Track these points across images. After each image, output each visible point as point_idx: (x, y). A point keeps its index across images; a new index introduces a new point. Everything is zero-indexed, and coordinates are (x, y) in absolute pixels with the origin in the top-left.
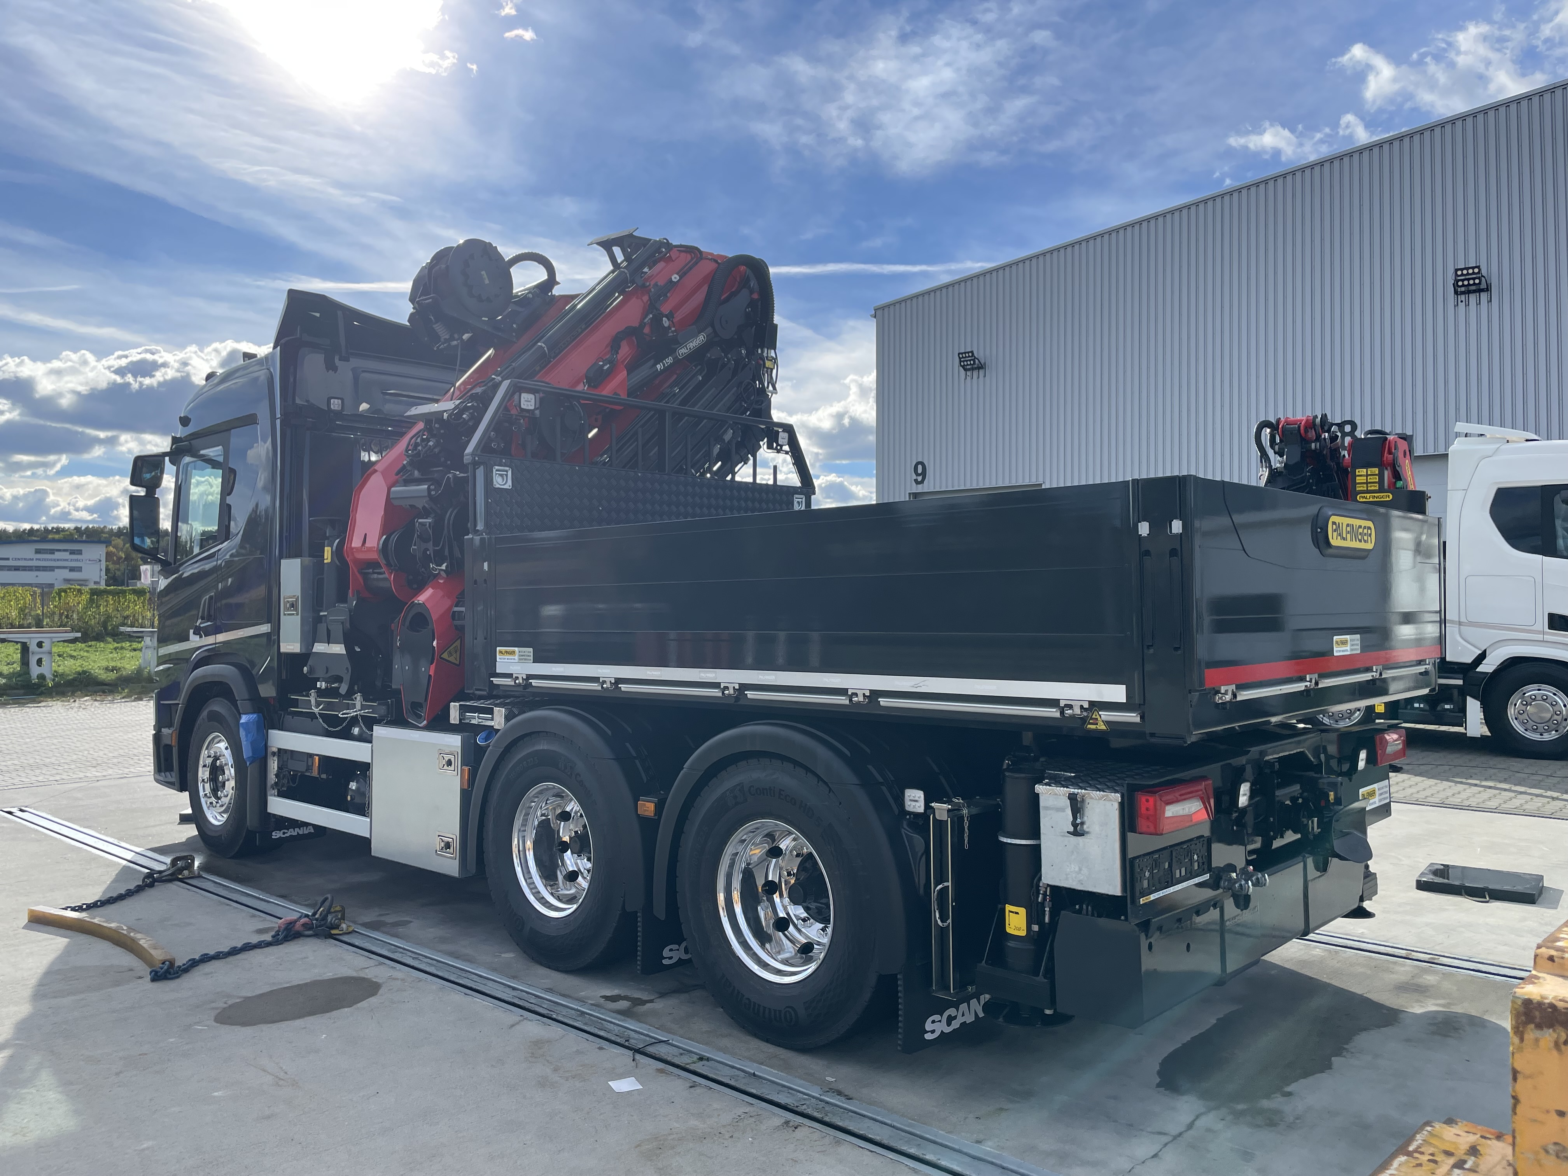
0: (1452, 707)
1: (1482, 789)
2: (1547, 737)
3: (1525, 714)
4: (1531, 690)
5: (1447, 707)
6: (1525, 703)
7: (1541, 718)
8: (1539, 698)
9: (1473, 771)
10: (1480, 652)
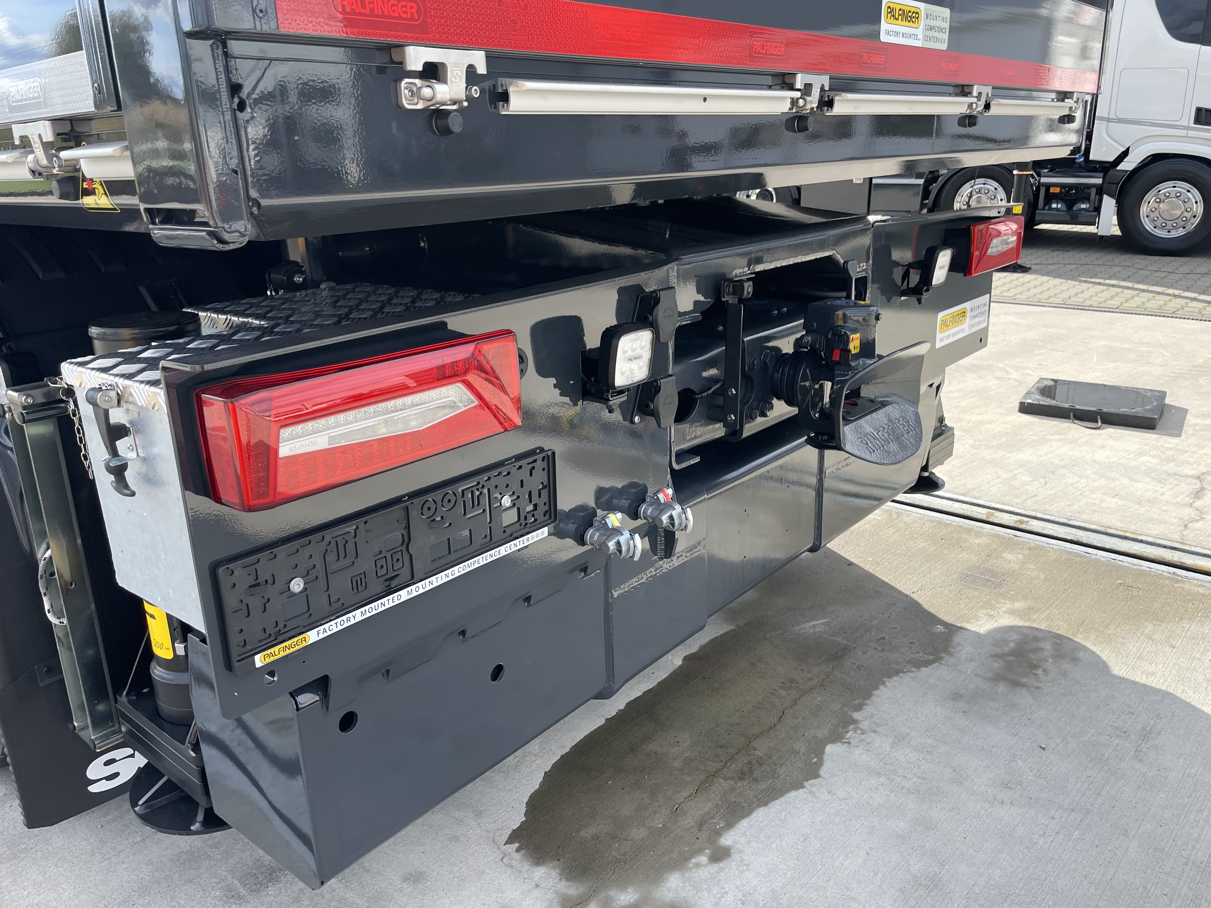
0: (1088, 206)
1: (1105, 288)
2: (1174, 234)
3: (1157, 212)
4: (1166, 188)
5: (1083, 206)
6: (1158, 200)
7: (1171, 215)
8: (1173, 195)
9: (1098, 269)
10: (1124, 149)
